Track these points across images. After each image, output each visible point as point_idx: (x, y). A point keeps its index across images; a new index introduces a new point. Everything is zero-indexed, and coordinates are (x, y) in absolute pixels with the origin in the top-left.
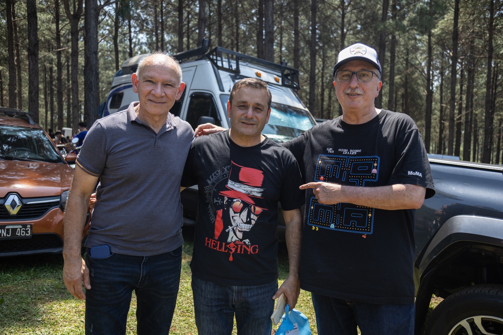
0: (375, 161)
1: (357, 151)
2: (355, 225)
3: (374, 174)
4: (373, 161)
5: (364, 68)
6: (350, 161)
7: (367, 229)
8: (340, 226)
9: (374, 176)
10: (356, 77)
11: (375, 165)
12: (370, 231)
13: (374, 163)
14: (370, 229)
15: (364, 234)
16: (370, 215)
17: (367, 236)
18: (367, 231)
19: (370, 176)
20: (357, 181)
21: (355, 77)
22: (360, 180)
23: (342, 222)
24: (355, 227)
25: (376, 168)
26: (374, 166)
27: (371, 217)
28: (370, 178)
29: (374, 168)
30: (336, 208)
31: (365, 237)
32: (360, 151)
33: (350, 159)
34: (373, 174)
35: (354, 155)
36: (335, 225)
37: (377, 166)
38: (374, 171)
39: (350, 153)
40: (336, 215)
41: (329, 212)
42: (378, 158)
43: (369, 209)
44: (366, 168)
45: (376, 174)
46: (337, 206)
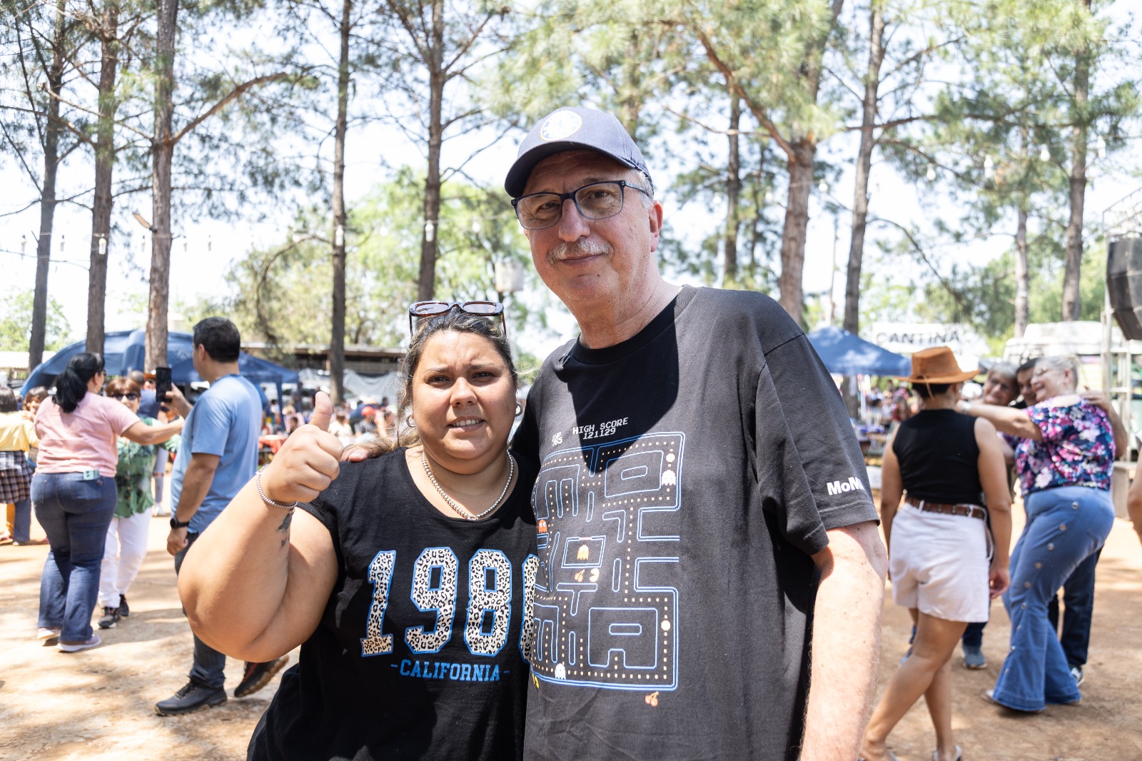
0: (669, 446)
1: (618, 423)
2: (620, 663)
3: (668, 486)
4: (661, 447)
5: (592, 176)
6: (601, 457)
7: (661, 672)
8: (579, 669)
9: (668, 494)
10: (573, 204)
11: (670, 458)
12: (669, 681)
13: (667, 452)
14: (669, 673)
15: (650, 693)
16: (666, 625)
17: (662, 696)
18: (661, 681)
19: (656, 495)
20: (621, 515)
21: (573, 209)
22: (629, 513)
23: (585, 656)
24: (621, 670)
25: (674, 468)
26: (666, 462)
27: (670, 632)
28: (656, 503)
29: (665, 469)
30: (567, 611)
31: (654, 703)
32: (624, 421)
33: (602, 450)
34: (664, 487)
35: (610, 438)
36: (567, 667)
37: (674, 464)
38: (668, 478)
39: (599, 434)
40: (566, 635)
41: (548, 625)
42: (677, 439)
43: (662, 604)
44: (642, 471)
45: (673, 488)
46: (568, 604)
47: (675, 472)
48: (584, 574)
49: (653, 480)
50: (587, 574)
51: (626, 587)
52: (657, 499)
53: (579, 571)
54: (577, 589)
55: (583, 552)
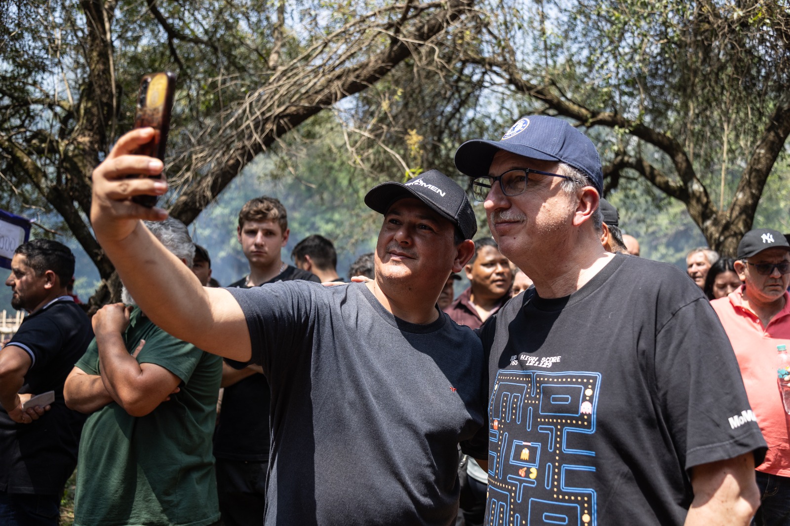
0: (588, 383)
1: (554, 360)
3: (586, 414)
4: (582, 383)
6: (537, 382)
9: (586, 420)
11: (589, 392)
13: (586, 387)
19: (577, 419)
20: (551, 430)
22: (557, 430)
25: (591, 401)
26: (585, 396)
27: (589, 523)
28: (577, 425)
29: (584, 400)
30: (514, 498)
32: (559, 359)
33: (538, 377)
34: (583, 415)
35: (547, 369)
37: (591, 397)
38: (586, 408)
39: (539, 364)
40: (513, 516)
41: (502, 506)
42: (595, 378)
43: (583, 502)
44: (566, 400)
45: (589, 415)
46: (515, 492)
47: (592, 403)
48: (526, 472)
49: (575, 408)
50: (528, 472)
51: (556, 486)
52: (577, 422)
53: (522, 468)
54: (521, 482)
55: (525, 454)
